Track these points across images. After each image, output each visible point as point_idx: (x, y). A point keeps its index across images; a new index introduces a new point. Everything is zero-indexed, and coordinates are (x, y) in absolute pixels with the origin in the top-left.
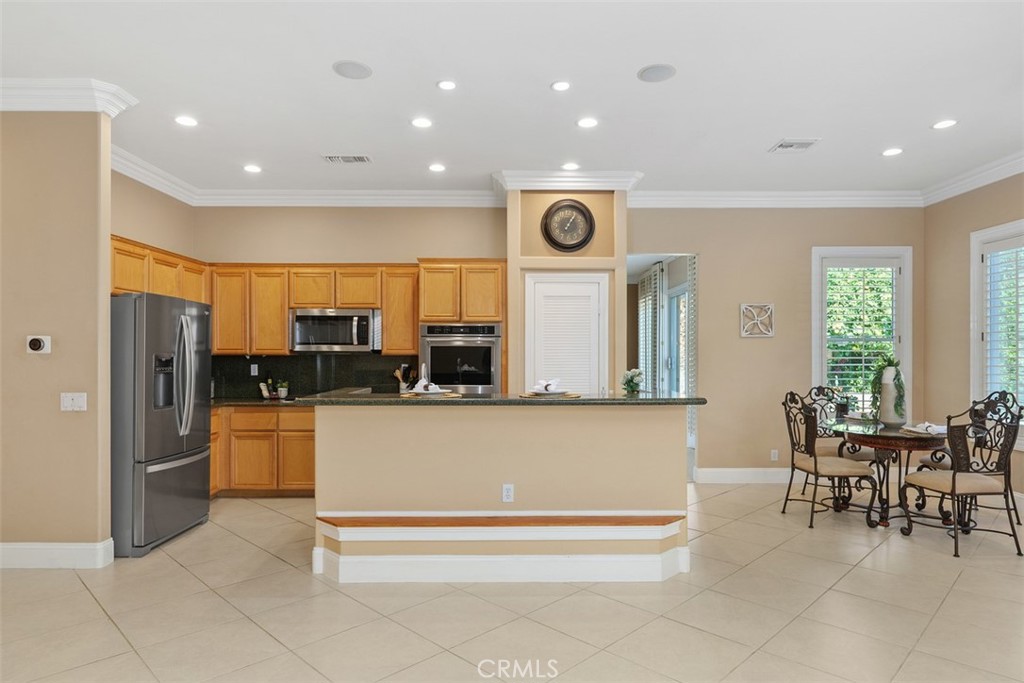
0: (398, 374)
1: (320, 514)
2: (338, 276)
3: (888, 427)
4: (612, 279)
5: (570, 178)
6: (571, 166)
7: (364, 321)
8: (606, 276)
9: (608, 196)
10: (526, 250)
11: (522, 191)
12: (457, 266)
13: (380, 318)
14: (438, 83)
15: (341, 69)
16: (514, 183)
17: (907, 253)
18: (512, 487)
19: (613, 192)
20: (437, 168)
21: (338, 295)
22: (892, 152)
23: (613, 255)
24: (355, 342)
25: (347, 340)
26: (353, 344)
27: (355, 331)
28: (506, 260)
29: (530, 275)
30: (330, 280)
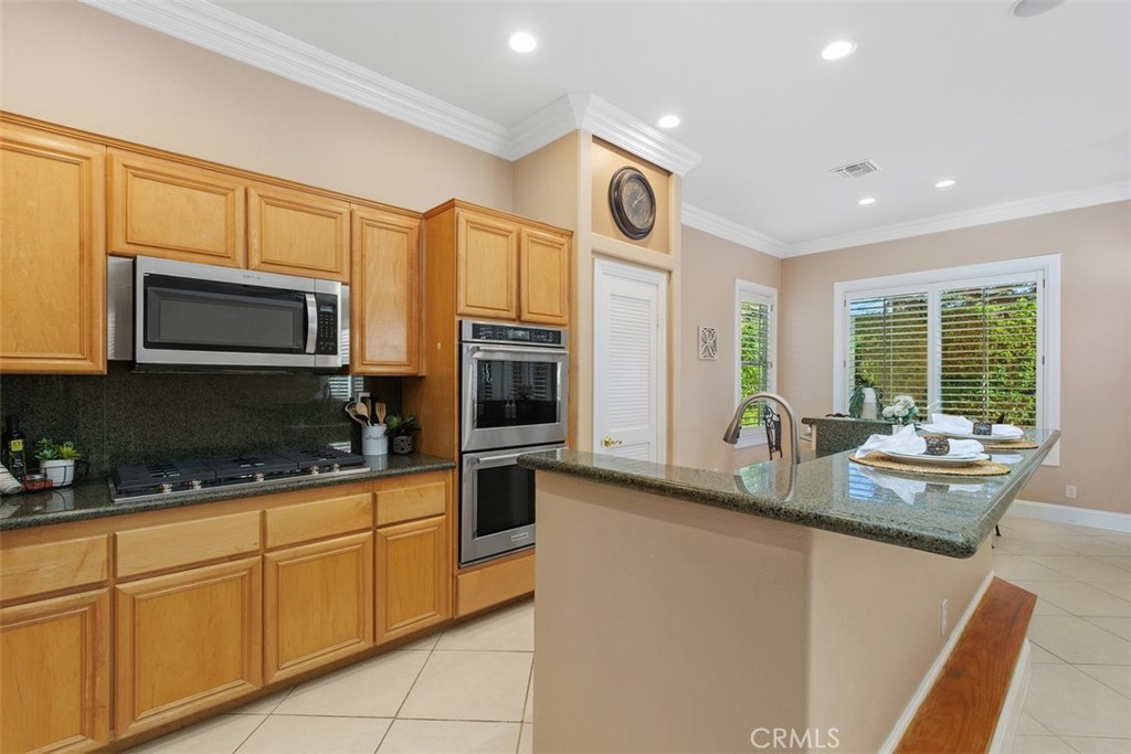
2: (254, 201)
4: (669, 284)
8: (663, 279)
9: (668, 177)
10: (596, 227)
11: (594, 138)
12: (513, 227)
19: (669, 173)
23: (669, 253)
24: (311, 347)
25: (289, 344)
26: (302, 351)
27: (313, 325)
28: (571, 234)
29: (598, 261)
30: (234, 204)
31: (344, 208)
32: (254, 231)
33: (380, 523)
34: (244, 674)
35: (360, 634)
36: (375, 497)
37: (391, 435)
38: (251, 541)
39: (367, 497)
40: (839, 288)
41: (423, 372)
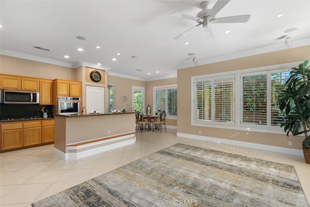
0: (43, 110)
1: (67, 145)
2: (22, 80)
3: (148, 116)
4: (105, 89)
5: (98, 66)
6: (100, 64)
7: (35, 95)
8: (103, 88)
9: (104, 71)
10: (87, 81)
11: (86, 67)
12: (69, 82)
13: (39, 94)
14: (96, 47)
15: (78, 37)
16: (84, 64)
17: (144, 88)
18: (110, 131)
19: (105, 71)
20: (67, 57)
21: (22, 86)
22: (149, 74)
23: (105, 84)
24: (32, 101)
25: (28, 100)
26: (30, 101)
27: (32, 98)
28: (81, 82)
29: (87, 86)
30: (19, 81)
31: (38, 80)
32: (22, 85)
33: (43, 126)
34: (20, 144)
35: (39, 141)
36: (42, 122)
37: (48, 114)
38: (21, 127)
39: (41, 122)
40: (154, 88)
41: (54, 104)
